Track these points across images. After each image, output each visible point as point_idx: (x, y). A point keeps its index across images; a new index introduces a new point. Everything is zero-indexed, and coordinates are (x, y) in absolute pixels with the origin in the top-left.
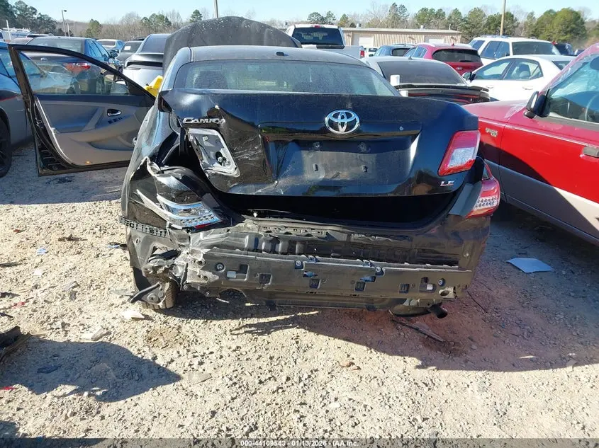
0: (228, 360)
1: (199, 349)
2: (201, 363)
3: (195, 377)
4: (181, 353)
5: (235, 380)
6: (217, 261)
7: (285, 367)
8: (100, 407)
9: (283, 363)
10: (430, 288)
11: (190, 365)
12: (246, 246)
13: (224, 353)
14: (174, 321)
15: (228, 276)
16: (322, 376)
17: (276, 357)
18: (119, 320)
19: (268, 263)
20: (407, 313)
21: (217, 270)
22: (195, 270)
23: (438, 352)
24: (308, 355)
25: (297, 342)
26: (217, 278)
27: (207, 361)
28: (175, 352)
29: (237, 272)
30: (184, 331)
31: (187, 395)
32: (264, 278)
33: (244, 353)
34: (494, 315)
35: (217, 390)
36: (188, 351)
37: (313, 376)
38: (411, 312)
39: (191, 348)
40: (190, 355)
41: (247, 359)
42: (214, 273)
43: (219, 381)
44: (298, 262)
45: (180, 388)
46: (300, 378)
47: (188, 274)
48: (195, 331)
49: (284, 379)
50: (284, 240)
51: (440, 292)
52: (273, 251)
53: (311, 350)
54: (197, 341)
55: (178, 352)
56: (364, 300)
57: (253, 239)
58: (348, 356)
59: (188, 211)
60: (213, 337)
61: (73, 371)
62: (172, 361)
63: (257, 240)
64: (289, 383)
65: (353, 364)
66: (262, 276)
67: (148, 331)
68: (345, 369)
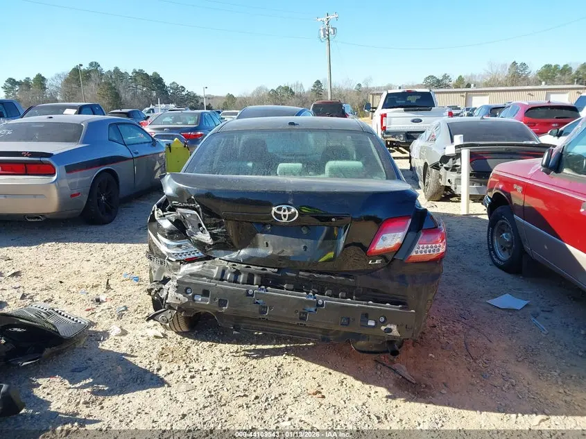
0: (215, 377)
1: (196, 366)
2: (192, 377)
3: (183, 387)
4: (181, 368)
5: (213, 393)
6: (187, 286)
7: (259, 389)
8: (103, 400)
9: (259, 385)
10: (371, 323)
11: (184, 377)
12: (215, 276)
13: (215, 372)
14: (187, 342)
15: (195, 298)
16: (287, 399)
17: (255, 380)
18: (145, 338)
19: (226, 290)
20: (370, 350)
21: (187, 294)
22: (172, 292)
23: (406, 392)
24: (284, 382)
25: (279, 370)
26: (187, 300)
27: (198, 376)
28: (177, 366)
29: (202, 296)
30: (191, 351)
31: (171, 399)
32: (222, 303)
33: (230, 373)
34: (481, 365)
35: (195, 399)
36: (187, 366)
37: (279, 398)
38: (374, 350)
39: (191, 365)
40: (187, 370)
41: (230, 379)
42: (184, 296)
43: (200, 392)
44: (251, 290)
45: (168, 394)
46: (267, 398)
47: (169, 296)
48: (199, 352)
49: (253, 397)
50: (245, 272)
51: (383, 328)
52: (236, 281)
53: (288, 378)
54: (197, 360)
55: (179, 367)
56: (318, 331)
57: (221, 270)
58: (319, 386)
59: (179, 246)
60: (212, 358)
61: (96, 372)
62: (172, 372)
63: (223, 272)
64: (256, 401)
65: (320, 393)
66: (220, 300)
67: (163, 348)
68: (310, 396)
